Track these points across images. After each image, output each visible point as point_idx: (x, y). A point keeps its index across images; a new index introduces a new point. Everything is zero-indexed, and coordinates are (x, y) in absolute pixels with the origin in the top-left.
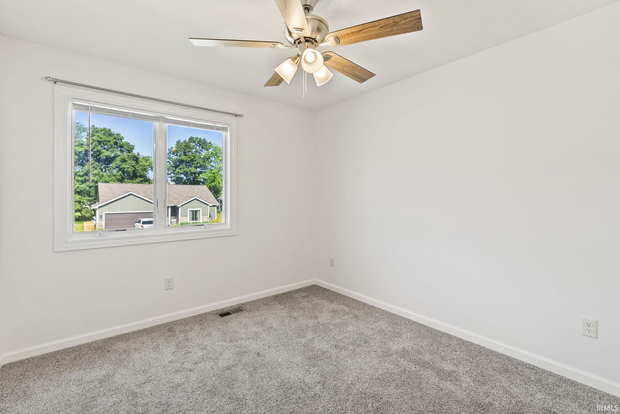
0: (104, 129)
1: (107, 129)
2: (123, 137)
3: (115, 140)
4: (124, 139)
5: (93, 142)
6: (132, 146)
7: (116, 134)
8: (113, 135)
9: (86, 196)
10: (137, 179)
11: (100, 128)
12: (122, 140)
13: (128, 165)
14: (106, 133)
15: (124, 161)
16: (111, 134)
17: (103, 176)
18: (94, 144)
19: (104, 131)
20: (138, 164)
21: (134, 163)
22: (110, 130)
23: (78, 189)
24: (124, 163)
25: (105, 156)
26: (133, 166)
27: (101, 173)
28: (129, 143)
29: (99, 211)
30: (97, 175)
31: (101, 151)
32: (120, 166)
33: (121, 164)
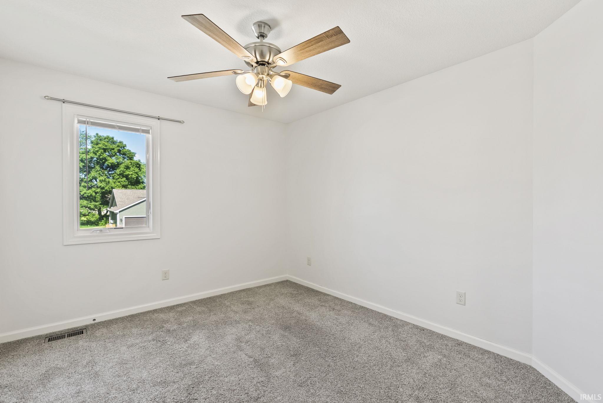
0: (107, 138)
1: (111, 137)
2: (126, 145)
3: (118, 148)
4: (126, 147)
5: (99, 150)
6: (133, 153)
7: (118, 141)
8: (116, 142)
9: (92, 201)
10: (140, 185)
11: (104, 136)
12: (125, 148)
13: (132, 171)
14: (109, 141)
15: (127, 168)
16: (114, 142)
17: (109, 182)
18: (100, 152)
19: (107, 139)
20: (141, 171)
21: (137, 170)
22: (113, 138)
23: (85, 195)
24: (128, 170)
25: (110, 163)
26: (136, 173)
27: (107, 180)
28: (130, 151)
29: (119, 215)
30: (103, 181)
31: (106, 158)
32: (124, 172)
33: (125, 171)
